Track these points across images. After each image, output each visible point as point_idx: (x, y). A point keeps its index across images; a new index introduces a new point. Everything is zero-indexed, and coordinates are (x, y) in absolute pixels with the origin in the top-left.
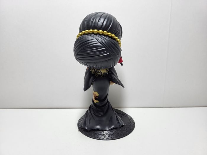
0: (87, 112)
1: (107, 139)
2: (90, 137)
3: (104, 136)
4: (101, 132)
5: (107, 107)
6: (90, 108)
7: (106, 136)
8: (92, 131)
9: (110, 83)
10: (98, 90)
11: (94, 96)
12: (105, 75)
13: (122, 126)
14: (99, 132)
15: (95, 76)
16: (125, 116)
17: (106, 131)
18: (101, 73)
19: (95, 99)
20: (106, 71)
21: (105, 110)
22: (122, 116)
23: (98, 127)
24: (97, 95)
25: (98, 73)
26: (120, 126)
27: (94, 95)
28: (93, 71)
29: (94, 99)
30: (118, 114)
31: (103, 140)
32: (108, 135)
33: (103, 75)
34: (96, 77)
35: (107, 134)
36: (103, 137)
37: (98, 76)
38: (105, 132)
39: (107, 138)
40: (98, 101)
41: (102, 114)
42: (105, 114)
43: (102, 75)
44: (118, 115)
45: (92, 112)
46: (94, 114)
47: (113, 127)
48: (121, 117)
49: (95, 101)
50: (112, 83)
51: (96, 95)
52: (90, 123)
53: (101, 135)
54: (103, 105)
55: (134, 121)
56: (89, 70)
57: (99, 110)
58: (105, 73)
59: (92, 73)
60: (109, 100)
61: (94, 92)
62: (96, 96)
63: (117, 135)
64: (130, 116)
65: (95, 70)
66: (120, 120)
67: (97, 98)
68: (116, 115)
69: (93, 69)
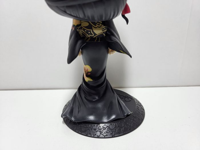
0: (75, 95)
1: (106, 137)
2: (79, 132)
3: (101, 132)
4: (96, 125)
5: (105, 87)
6: (80, 89)
7: (104, 131)
8: (82, 124)
9: (108, 52)
10: (90, 62)
11: (85, 72)
12: (100, 38)
13: (128, 115)
14: (94, 125)
15: (85, 39)
16: (130, 99)
17: (104, 124)
18: (95, 34)
19: (87, 76)
20: (103, 30)
21: (102, 93)
22: (126, 99)
23: (92, 118)
24: (90, 69)
25: (89, 34)
26: (124, 116)
27: (85, 70)
28: (81, 32)
29: (85, 75)
30: (120, 96)
31: (98, 137)
32: (106, 130)
33: (98, 38)
34: (87, 41)
35: (104, 128)
36: (98, 133)
37: (89, 39)
38: (102, 125)
39: (105, 135)
40: (92, 78)
41: (97, 98)
42: (102, 98)
43: (95, 38)
44: (120, 98)
45: (83, 96)
46: (85, 98)
47: (113, 117)
48: (125, 101)
49: (87, 79)
50: (111, 51)
51: (87, 70)
52: (79, 112)
53: (95, 129)
54: (98, 85)
55: (142, 106)
56: (75, 30)
57: (93, 92)
58: (101, 35)
59: (79, 35)
60: (107, 78)
61: (85, 65)
62: (88, 72)
63: (120, 130)
64: (136, 100)
65: (84, 30)
66: (124, 106)
67: (89, 74)
68: (118, 99)
69: (81, 28)
